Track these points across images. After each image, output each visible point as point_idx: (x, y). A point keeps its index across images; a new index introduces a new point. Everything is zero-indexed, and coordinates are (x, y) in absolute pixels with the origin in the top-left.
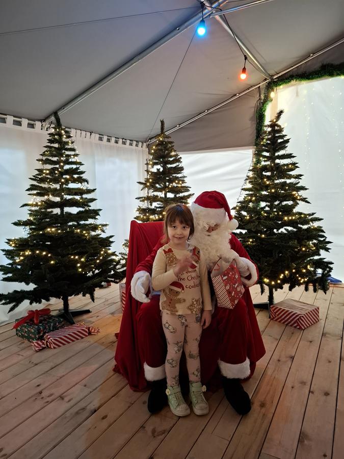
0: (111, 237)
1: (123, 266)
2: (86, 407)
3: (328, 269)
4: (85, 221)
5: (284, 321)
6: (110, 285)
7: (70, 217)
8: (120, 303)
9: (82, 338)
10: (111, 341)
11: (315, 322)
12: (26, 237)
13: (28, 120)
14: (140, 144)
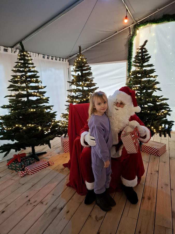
0: (55, 112)
3: (171, 125)
5: (149, 152)
8: (61, 147)
9: (45, 168)
10: (61, 169)
11: (164, 152)
13: (4, 47)
14: (65, 59)
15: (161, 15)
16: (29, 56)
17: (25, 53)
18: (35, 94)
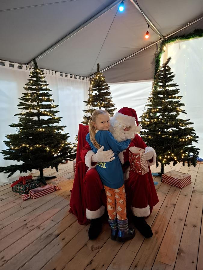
0: (68, 134)
1: (75, 151)
2: (53, 233)
3: (197, 153)
4: (52, 124)
5: (170, 183)
6: (68, 162)
7: (44, 122)
8: (73, 172)
9: (51, 193)
10: (68, 194)
11: (188, 184)
12: (18, 134)
13: (18, 64)
14: (85, 78)
15: (192, 30)
16: (41, 73)
17: (38, 70)
18: (46, 113)
